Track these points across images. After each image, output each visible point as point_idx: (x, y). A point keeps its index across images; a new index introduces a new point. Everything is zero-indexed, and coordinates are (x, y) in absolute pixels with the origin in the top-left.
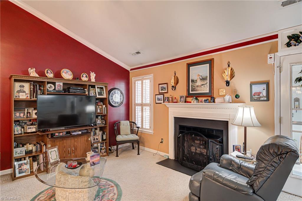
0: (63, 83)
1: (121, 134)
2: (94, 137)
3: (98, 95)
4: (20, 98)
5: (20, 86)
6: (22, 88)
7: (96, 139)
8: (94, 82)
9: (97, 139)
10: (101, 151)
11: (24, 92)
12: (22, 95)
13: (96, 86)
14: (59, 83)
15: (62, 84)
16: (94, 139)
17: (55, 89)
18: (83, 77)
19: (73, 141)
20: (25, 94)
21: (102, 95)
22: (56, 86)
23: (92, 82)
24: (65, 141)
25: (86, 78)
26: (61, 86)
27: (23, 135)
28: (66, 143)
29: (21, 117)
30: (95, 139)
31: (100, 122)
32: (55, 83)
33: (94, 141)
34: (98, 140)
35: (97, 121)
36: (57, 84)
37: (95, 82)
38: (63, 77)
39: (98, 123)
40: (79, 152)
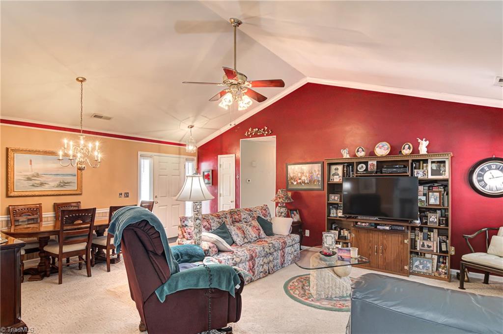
0: (377, 161)
1: (489, 251)
2: (424, 241)
3: (432, 175)
4: (335, 181)
5: (335, 169)
6: (336, 171)
7: (428, 245)
8: (425, 155)
9: (429, 247)
10: (437, 269)
11: (338, 175)
12: (336, 178)
13: (429, 160)
14: (372, 162)
15: (375, 163)
16: (423, 245)
17: (366, 170)
18: (404, 149)
19: (381, 237)
20: (338, 177)
21: (441, 174)
22: (369, 166)
23: (423, 155)
24: (371, 235)
25: (408, 150)
26: (374, 165)
27: (338, 218)
28: (372, 237)
29: (335, 200)
30: (426, 245)
31: (436, 220)
32: (367, 162)
33: (422, 248)
34: (432, 249)
35: (431, 217)
36: (370, 163)
37: (427, 155)
38: (376, 154)
39: (431, 220)
40: (390, 255)
